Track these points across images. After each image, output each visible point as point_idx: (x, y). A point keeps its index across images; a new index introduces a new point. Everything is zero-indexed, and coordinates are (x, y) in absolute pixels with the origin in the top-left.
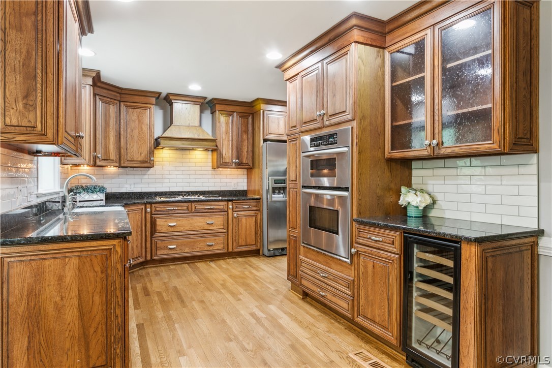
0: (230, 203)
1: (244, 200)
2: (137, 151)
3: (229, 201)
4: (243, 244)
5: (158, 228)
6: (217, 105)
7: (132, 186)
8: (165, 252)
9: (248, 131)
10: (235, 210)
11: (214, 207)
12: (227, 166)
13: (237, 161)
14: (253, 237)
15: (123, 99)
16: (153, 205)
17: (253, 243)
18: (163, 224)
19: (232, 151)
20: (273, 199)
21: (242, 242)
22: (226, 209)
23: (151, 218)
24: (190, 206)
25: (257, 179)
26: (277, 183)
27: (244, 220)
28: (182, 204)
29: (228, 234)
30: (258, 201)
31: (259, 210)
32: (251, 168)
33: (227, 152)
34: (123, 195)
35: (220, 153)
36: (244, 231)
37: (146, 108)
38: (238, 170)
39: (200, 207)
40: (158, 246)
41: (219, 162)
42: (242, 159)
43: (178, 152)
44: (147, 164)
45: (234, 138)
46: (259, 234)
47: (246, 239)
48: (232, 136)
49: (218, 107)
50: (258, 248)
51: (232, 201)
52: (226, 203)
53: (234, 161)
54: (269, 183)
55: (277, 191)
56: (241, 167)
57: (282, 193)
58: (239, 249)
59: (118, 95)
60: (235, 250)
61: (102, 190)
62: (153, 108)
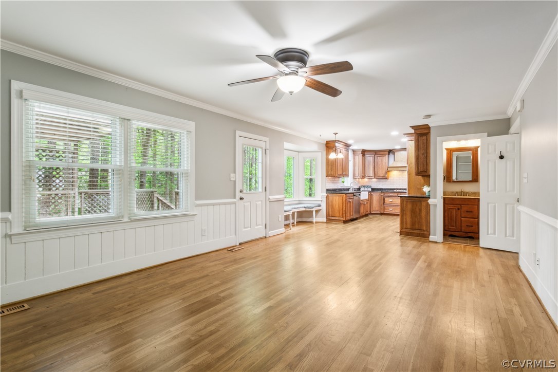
2: (381, 173)
16: (384, 193)
18: (388, 200)
37: (384, 156)
44: (385, 178)
61: (370, 187)
62: (387, 155)
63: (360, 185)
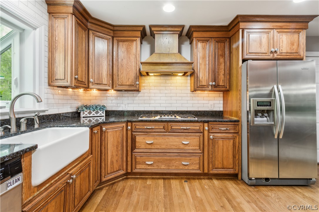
0: (206, 124)
1: (221, 122)
3: (205, 122)
4: (220, 166)
5: (137, 144)
6: (194, 33)
7: (127, 106)
8: (143, 166)
9: (225, 54)
10: (211, 131)
11: (190, 128)
12: (204, 89)
13: (214, 83)
14: (231, 161)
15: (116, 35)
16: (134, 124)
17: (230, 167)
18: (142, 141)
19: (209, 74)
20: (255, 123)
21: (218, 164)
22: (202, 130)
23: (132, 134)
24: (166, 126)
25: (234, 101)
26: (260, 106)
27: (220, 142)
28: (159, 123)
29: (203, 155)
30: (236, 123)
31: (238, 133)
32: (228, 91)
33: (204, 75)
34: (120, 113)
35: (197, 77)
36: (220, 154)
37: (133, 41)
38: (215, 92)
39: (176, 126)
40: (137, 160)
41: (196, 85)
42: (218, 82)
43: (162, 78)
45: (210, 63)
46: (237, 158)
47: (223, 161)
48: (209, 60)
49: (195, 34)
50: (236, 172)
51: (208, 122)
52: (201, 124)
53: (211, 83)
54: (250, 105)
55: (260, 115)
56: (218, 89)
57: (266, 117)
58: (215, 171)
59: (112, 32)
60: (211, 172)
61: (103, 108)
62: (139, 40)
63: (79, 104)
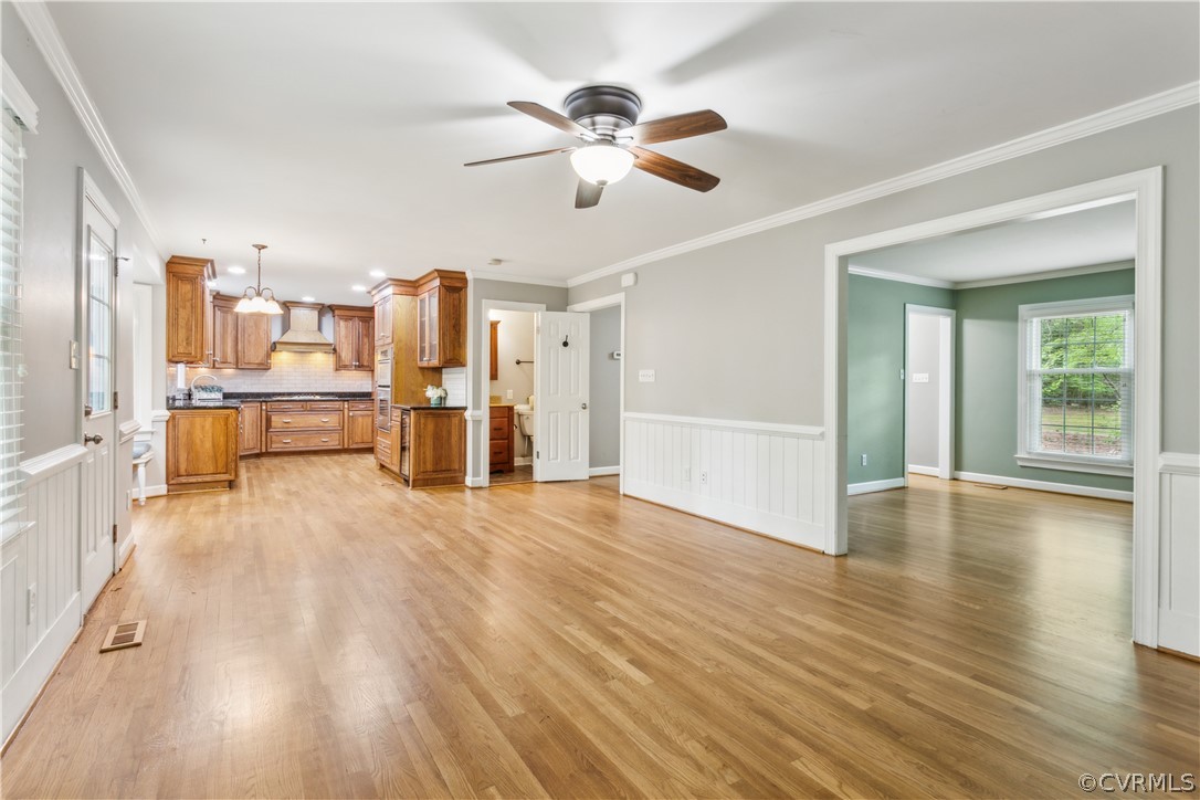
0: (347, 404)
1: (361, 400)
2: (254, 354)
3: (345, 401)
5: (273, 424)
6: (337, 310)
8: (280, 446)
9: (369, 334)
10: (351, 410)
11: (329, 406)
12: (347, 369)
13: (358, 363)
14: (370, 435)
16: (269, 404)
17: (370, 441)
18: (277, 420)
19: (352, 354)
22: (341, 408)
23: (267, 415)
24: (305, 405)
27: (360, 419)
28: (297, 403)
29: (343, 432)
31: (375, 410)
32: (373, 371)
33: (348, 354)
35: (340, 356)
36: (360, 430)
38: (360, 372)
39: (315, 406)
40: (273, 440)
41: (339, 365)
42: (360, 361)
44: (264, 367)
45: (354, 342)
46: (374, 433)
47: (362, 437)
48: (352, 339)
51: (349, 401)
52: (343, 403)
53: (354, 363)
56: (361, 369)
60: (350, 447)
61: (220, 390)
